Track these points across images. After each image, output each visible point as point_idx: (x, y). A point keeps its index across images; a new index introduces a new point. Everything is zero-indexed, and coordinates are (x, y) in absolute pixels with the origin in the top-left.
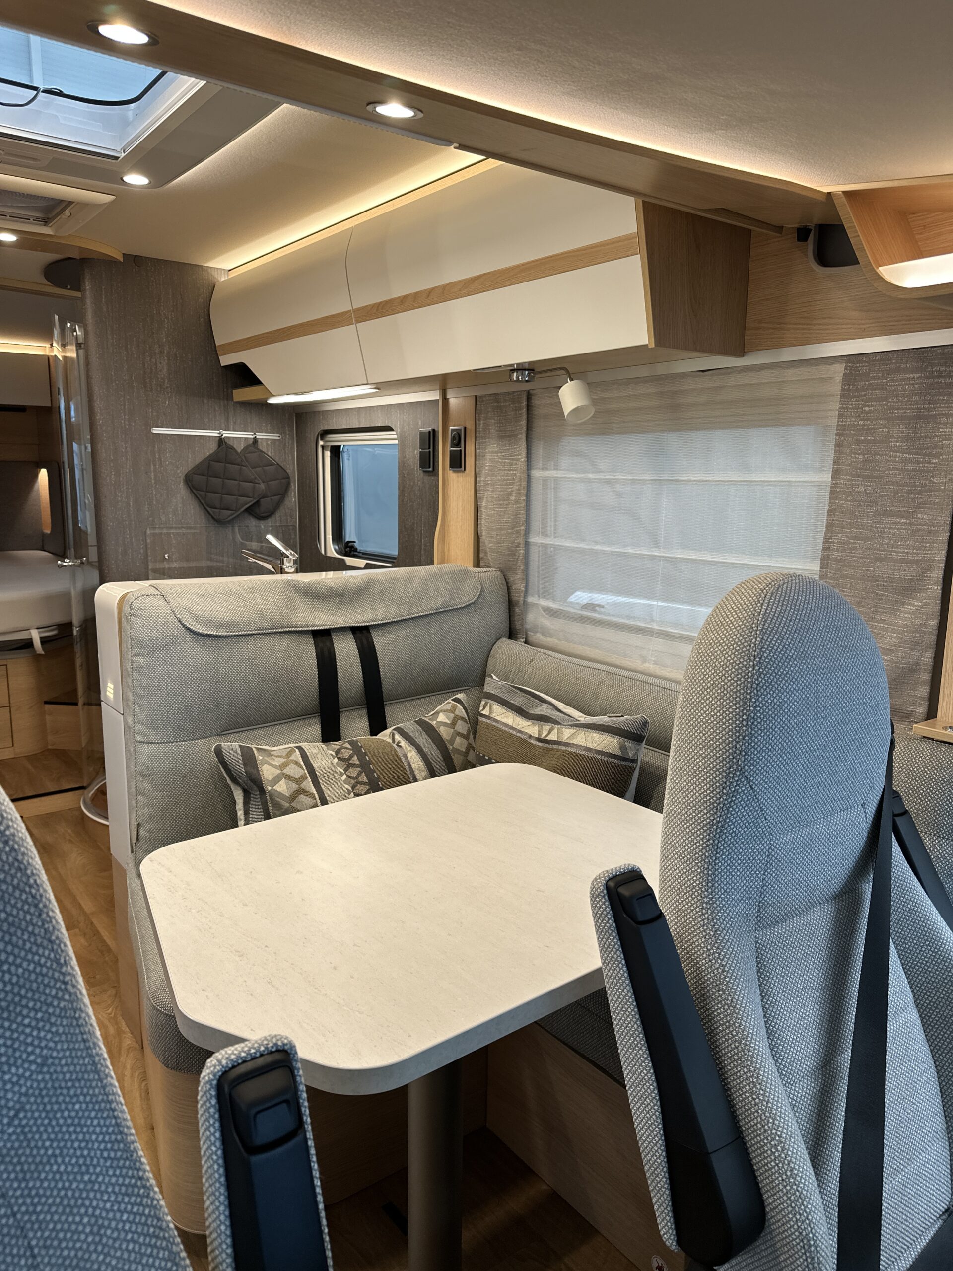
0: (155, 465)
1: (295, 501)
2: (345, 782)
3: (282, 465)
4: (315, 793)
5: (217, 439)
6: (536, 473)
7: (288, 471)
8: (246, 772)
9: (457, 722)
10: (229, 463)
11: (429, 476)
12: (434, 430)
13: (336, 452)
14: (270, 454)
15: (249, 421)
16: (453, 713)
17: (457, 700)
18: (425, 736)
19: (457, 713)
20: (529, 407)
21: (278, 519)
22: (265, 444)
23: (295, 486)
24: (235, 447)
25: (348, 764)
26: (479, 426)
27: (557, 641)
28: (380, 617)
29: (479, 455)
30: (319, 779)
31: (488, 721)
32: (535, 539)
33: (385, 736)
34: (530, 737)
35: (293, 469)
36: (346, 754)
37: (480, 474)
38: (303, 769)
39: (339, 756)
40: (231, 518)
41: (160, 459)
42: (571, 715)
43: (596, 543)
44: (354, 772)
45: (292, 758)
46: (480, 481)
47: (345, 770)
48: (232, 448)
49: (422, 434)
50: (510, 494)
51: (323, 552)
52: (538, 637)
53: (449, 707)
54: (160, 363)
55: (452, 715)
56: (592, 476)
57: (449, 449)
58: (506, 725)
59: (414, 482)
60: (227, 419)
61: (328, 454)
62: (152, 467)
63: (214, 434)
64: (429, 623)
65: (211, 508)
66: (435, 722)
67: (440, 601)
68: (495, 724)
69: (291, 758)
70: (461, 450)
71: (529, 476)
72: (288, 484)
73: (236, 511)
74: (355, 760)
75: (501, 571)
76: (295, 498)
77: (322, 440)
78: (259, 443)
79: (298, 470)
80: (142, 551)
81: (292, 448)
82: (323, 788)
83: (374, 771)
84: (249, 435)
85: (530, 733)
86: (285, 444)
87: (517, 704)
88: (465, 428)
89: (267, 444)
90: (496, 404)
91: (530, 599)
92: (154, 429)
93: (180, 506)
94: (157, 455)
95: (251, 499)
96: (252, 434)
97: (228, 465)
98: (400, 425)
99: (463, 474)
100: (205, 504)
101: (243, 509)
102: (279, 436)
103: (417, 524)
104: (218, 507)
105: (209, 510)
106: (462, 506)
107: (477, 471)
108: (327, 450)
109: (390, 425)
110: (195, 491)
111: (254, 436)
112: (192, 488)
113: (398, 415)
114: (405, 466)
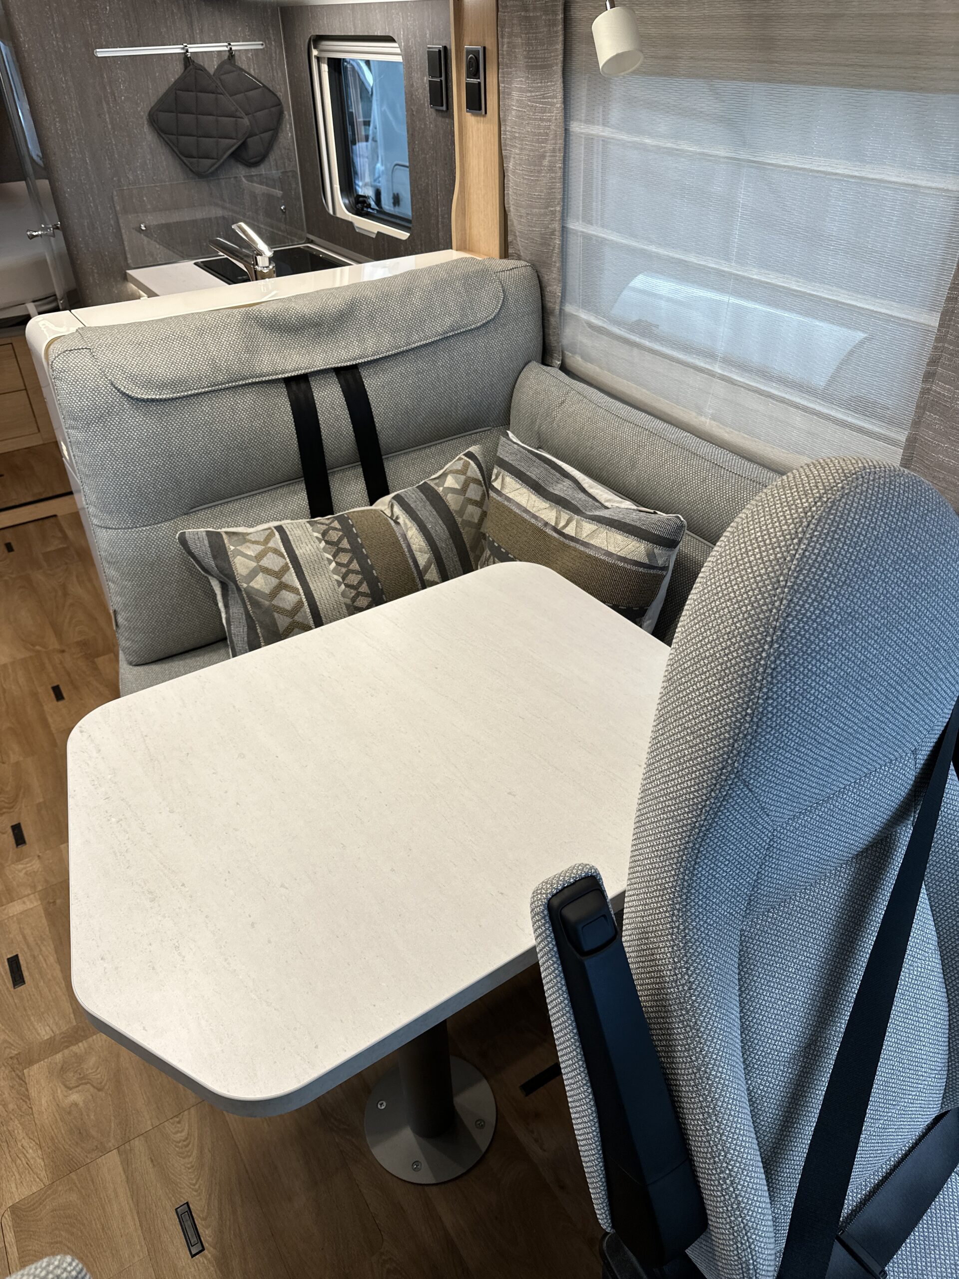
0: (108, 104)
1: (292, 136)
2: (335, 571)
3: (270, 86)
4: (299, 587)
5: (183, 56)
6: (576, 127)
7: (279, 94)
8: (217, 566)
9: (468, 486)
10: (201, 92)
11: (443, 117)
12: (445, 48)
13: (337, 66)
14: (252, 72)
15: (219, 25)
16: (465, 474)
17: (470, 455)
18: (430, 507)
19: (469, 474)
20: (567, 22)
21: (272, 163)
22: (244, 58)
23: (289, 116)
24: (206, 66)
25: (335, 548)
26: (503, 45)
27: (598, 369)
28: (370, 351)
29: (504, 92)
30: (304, 569)
31: (499, 498)
32: (575, 225)
33: (383, 504)
34: (546, 524)
35: (284, 92)
36: (334, 536)
37: (505, 121)
38: (283, 556)
39: (326, 539)
40: (213, 169)
41: (113, 94)
42: (598, 497)
43: (651, 242)
44: (344, 558)
45: (271, 544)
46: (505, 131)
47: (334, 556)
48: (202, 69)
49: (430, 54)
50: (543, 157)
51: (331, 212)
52: (576, 361)
53: (459, 466)
55: (463, 478)
56: (648, 141)
57: (464, 80)
58: (518, 505)
59: (425, 124)
60: (191, 25)
61: (325, 68)
62: (105, 105)
63: (176, 49)
64: (435, 353)
65: (186, 157)
66: (441, 489)
67: (448, 321)
68: (506, 503)
69: (269, 545)
70: (479, 83)
71: (566, 131)
72: (281, 114)
73: (218, 160)
74: (345, 544)
75: (533, 266)
76: (292, 133)
77: (315, 48)
78: (237, 57)
79: (291, 94)
80: (112, 222)
81: (281, 60)
82: (308, 580)
83: (367, 557)
84: (222, 47)
85: (546, 519)
86: (271, 55)
87: (534, 477)
88: (484, 48)
89: (247, 57)
90: (523, 14)
91: (569, 308)
92: (98, 50)
93: (149, 157)
94: (108, 88)
95: (235, 141)
96: (226, 44)
97: (199, 94)
98: (404, 35)
99: (484, 119)
100: (178, 153)
101: (226, 156)
102: (261, 45)
103: (432, 185)
104: (195, 155)
105: (185, 160)
106: (484, 167)
107: (502, 117)
108: (324, 63)
109: (391, 34)
110: (163, 135)
111: (229, 47)
112: (159, 131)
113: (401, 20)
114: (413, 99)
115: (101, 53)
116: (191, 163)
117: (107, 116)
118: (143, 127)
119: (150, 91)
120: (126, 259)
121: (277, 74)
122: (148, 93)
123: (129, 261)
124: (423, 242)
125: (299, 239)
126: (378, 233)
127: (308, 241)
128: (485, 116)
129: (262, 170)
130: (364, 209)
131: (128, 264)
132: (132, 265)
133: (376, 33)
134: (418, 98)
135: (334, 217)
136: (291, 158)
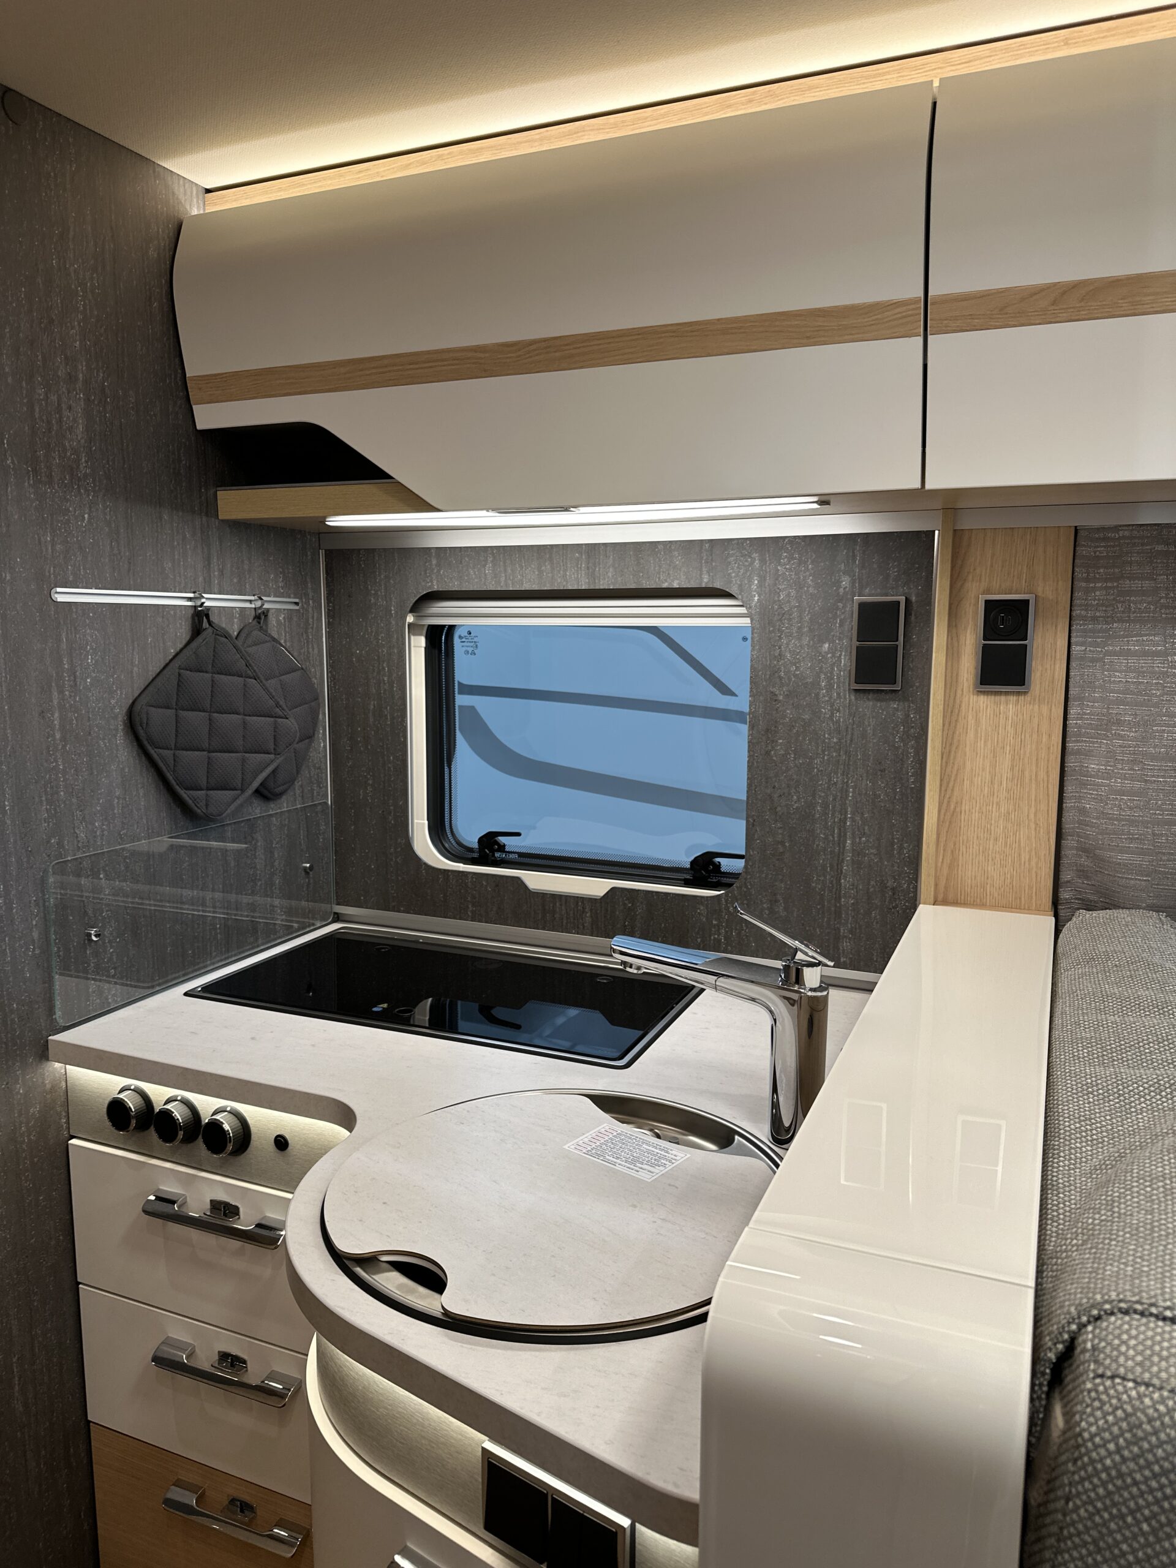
0: (61, 692)
1: (325, 747)
3: (302, 665)
5: (191, 611)
10: (221, 673)
11: (885, 700)
12: (910, 600)
13: (441, 638)
14: (287, 645)
15: (246, 567)
21: (298, 792)
24: (228, 631)
26: (1090, 592)
29: (1083, 658)
35: (320, 676)
37: (1084, 699)
41: (73, 673)
54: (70, 408)
57: (972, 642)
59: (818, 713)
60: (208, 562)
61: (422, 643)
62: (55, 694)
63: (177, 599)
65: (187, 789)
70: (1025, 646)
73: (243, 790)
77: (411, 612)
78: (268, 620)
81: (319, 628)
84: (249, 602)
86: (307, 620)
88: (1035, 598)
89: (280, 622)
92: (59, 590)
93: (118, 794)
94: (65, 661)
95: (272, 756)
96: (252, 598)
97: (218, 677)
98: (760, 585)
99: (1022, 698)
100: (173, 782)
101: (256, 784)
102: (297, 604)
103: (825, 806)
104: (204, 783)
105: (183, 793)
106: (1012, 769)
107: (1072, 692)
108: (421, 635)
109: (718, 585)
110: (152, 751)
111: (259, 603)
112: (145, 743)
113: (757, 564)
114: (780, 678)
115: (64, 595)
116: (194, 800)
117: (56, 715)
118: (115, 736)
119: (136, 669)
120: (51, 1010)
121: (313, 650)
122: (132, 672)
123: (58, 1014)
124: (779, 897)
125: (323, 919)
126: (613, 890)
127: (337, 918)
128: (1025, 693)
129: (284, 805)
130: (497, 855)
131: (53, 1021)
132: (62, 1022)
133: (665, 585)
134: (795, 676)
135: (446, 872)
136: (321, 783)
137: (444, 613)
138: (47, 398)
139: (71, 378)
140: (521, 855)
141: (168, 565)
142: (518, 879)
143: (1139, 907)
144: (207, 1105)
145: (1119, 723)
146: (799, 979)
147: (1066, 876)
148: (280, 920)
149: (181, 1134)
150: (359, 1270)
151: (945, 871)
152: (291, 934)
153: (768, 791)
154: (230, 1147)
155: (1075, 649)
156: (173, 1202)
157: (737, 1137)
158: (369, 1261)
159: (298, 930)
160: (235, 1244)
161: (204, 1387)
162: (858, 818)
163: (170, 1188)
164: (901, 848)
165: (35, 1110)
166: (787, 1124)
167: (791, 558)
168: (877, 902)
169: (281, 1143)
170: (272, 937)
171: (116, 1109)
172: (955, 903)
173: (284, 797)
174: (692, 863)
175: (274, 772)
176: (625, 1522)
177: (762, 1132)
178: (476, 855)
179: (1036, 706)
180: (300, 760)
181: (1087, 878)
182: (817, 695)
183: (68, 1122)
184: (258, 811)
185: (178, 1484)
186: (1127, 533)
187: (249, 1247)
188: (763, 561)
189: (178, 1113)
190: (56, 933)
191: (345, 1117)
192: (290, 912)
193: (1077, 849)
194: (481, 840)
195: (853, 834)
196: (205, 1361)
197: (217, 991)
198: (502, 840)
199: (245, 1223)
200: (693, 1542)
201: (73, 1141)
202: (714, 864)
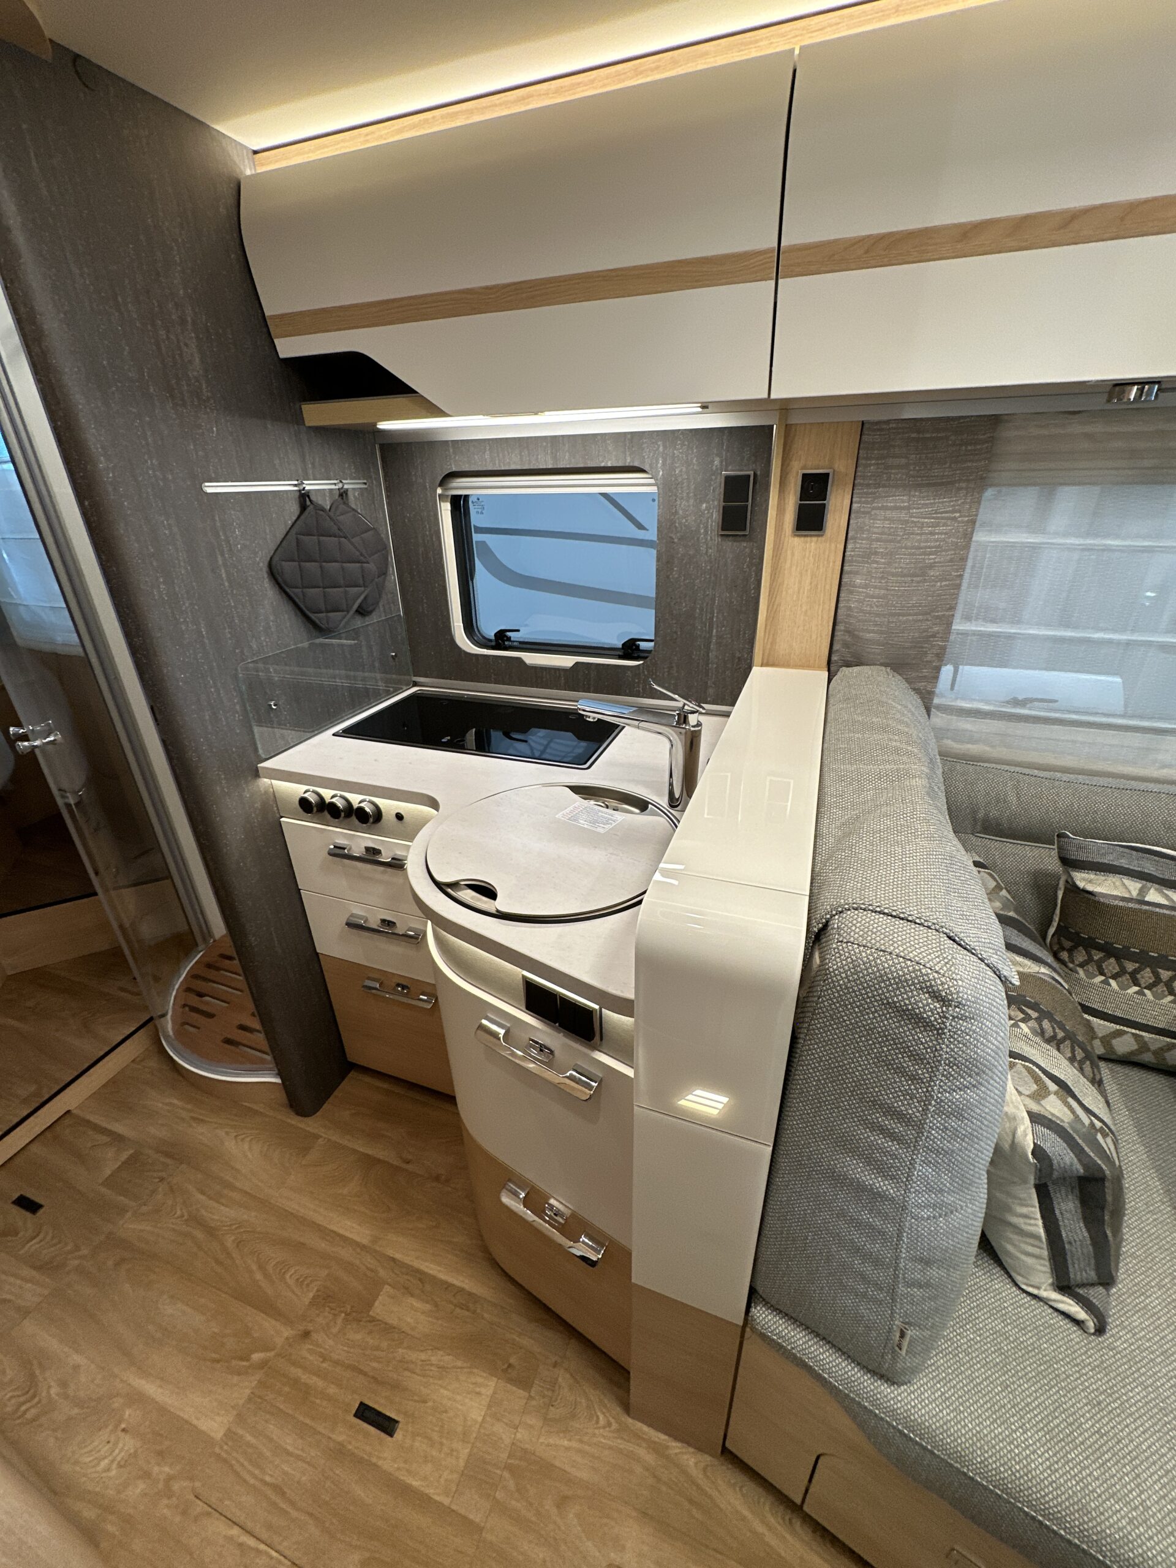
0: (222, 555)
1: (395, 579)
3: (376, 528)
6: (982, 537)
7: (381, 535)
10: (323, 536)
11: (740, 543)
12: (755, 474)
13: (460, 505)
14: (363, 513)
15: (330, 463)
22: (353, 497)
23: (391, 559)
24: (322, 505)
26: (869, 467)
29: (858, 512)
32: (963, 626)
35: (386, 532)
37: (855, 538)
40: (343, 623)
41: (228, 542)
46: (856, 548)
48: (321, 508)
49: (726, 480)
50: (930, 567)
54: (186, 345)
57: (793, 503)
59: (697, 551)
61: (448, 508)
63: (288, 486)
70: (824, 504)
71: (964, 542)
73: (348, 612)
76: (394, 575)
77: (440, 486)
78: (346, 496)
80: (238, 707)
81: (382, 499)
84: (335, 485)
86: (374, 494)
88: (832, 471)
92: (207, 484)
93: (272, 618)
94: (221, 534)
95: (363, 589)
96: (335, 482)
97: (322, 538)
98: (664, 464)
99: (820, 539)
100: (304, 609)
101: (355, 607)
102: (365, 484)
103: (702, 609)
104: (324, 609)
105: (313, 616)
106: (811, 583)
107: (850, 535)
108: (446, 501)
109: (636, 464)
110: (288, 590)
111: (340, 485)
112: (283, 585)
113: (661, 449)
114: (676, 527)
115: (211, 488)
116: (319, 619)
117: (223, 571)
118: (263, 582)
119: (268, 536)
120: (256, 750)
121: (379, 514)
122: (265, 539)
123: (261, 752)
124: (674, 665)
125: (407, 685)
126: (577, 663)
127: (415, 684)
128: (822, 536)
129: (374, 618)
130: (506, 643)
131: (259, 756)
132: (264, 756)
133: (603, 465)
134: (685, 526)
135: (476, 655)
136: (395, 602)
137: (461, 486)
138: (168, 338)
139: (183, 321)
140: (520, 643)
141: (277, 462)
142: (519, 660)
143: (875, 665)
144: (355, 799)
145: (876, 553)
146: (685, 720)
147: (836, 647)
148: (381, 686)
149: (343, 814)
150: (449, 890)
151: (769, 646)
152: (389, 694)
153: (669, 600)
154: (371, 820)
155: (855, 506)
156: (344, 849)
157: (650, 806)
158: (455, 885)
159: (393, 692)
160: (382, 868)
161: (376, 936)
162: (720, 616)
163: (341, 841)
164: (745, 633)
165: (258, 805)
166: (677, 796)
167: (683, 445)
168: (729, 665)
169: (399, 817)
170: (378, 697)
171: (304, 803)
172: (773, 665)
173: (374, 613)
174: (623, 645)
175: (365, 598)
176: (597, 1007)
177: (664, 802)
178: (493, 644)
179: (828, 545)
180: (380, 589)
181: (848, 648)
182: (698, 539)
183: (278, 809)
184: (359, 622)
185: (369, 978)
186: (894, 425)
187: (389, 870)
188: (665, 447)
189: (340, 803)
190: (250, 706)
191: (434, 804)
192: (387, 681)
193: (844, 631)
194: (495, 635)
195: (718, 626)
196: (374, 924)
197: (350, 732)
198: (509, 634)
199: (386, 857)
200: (632, 1016)
201: (282, 819)
202: (635, 645)
